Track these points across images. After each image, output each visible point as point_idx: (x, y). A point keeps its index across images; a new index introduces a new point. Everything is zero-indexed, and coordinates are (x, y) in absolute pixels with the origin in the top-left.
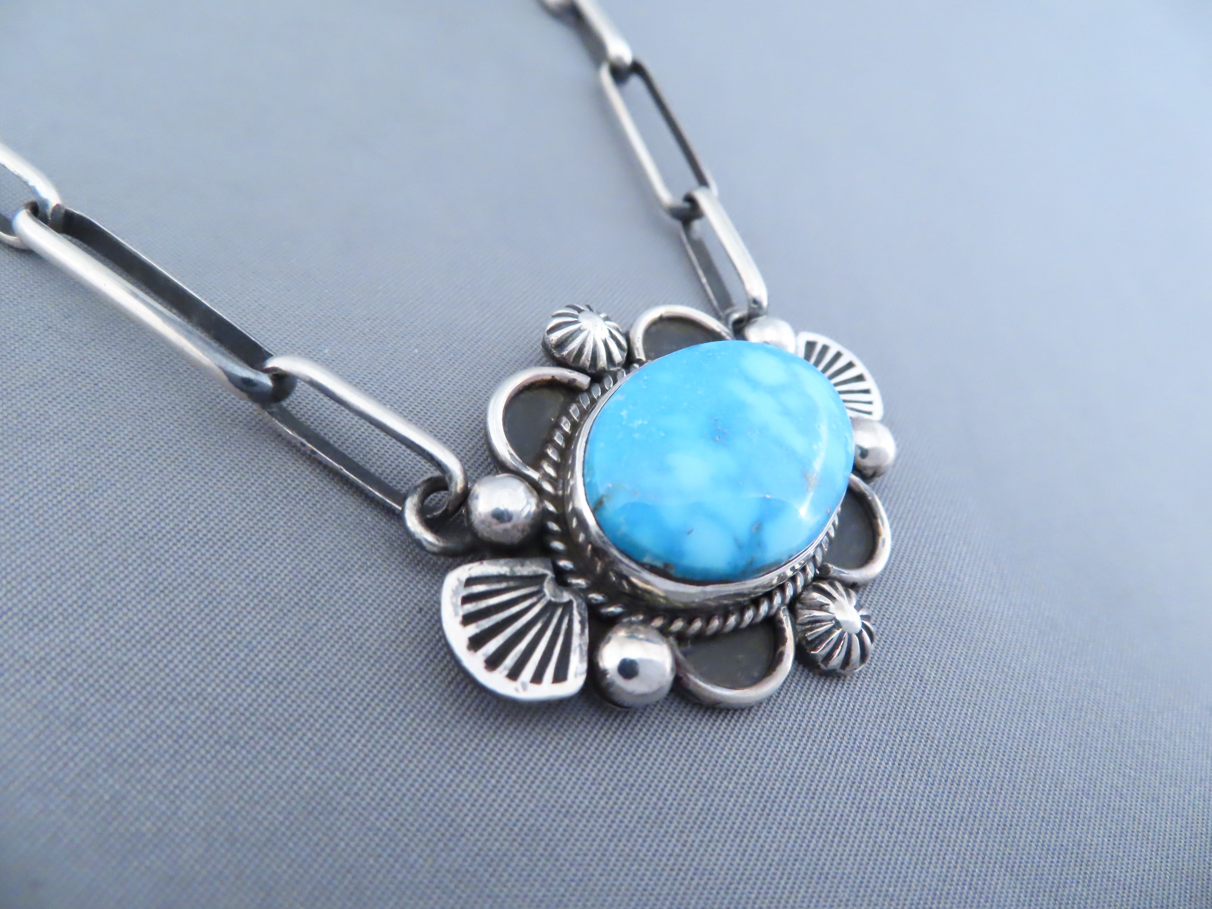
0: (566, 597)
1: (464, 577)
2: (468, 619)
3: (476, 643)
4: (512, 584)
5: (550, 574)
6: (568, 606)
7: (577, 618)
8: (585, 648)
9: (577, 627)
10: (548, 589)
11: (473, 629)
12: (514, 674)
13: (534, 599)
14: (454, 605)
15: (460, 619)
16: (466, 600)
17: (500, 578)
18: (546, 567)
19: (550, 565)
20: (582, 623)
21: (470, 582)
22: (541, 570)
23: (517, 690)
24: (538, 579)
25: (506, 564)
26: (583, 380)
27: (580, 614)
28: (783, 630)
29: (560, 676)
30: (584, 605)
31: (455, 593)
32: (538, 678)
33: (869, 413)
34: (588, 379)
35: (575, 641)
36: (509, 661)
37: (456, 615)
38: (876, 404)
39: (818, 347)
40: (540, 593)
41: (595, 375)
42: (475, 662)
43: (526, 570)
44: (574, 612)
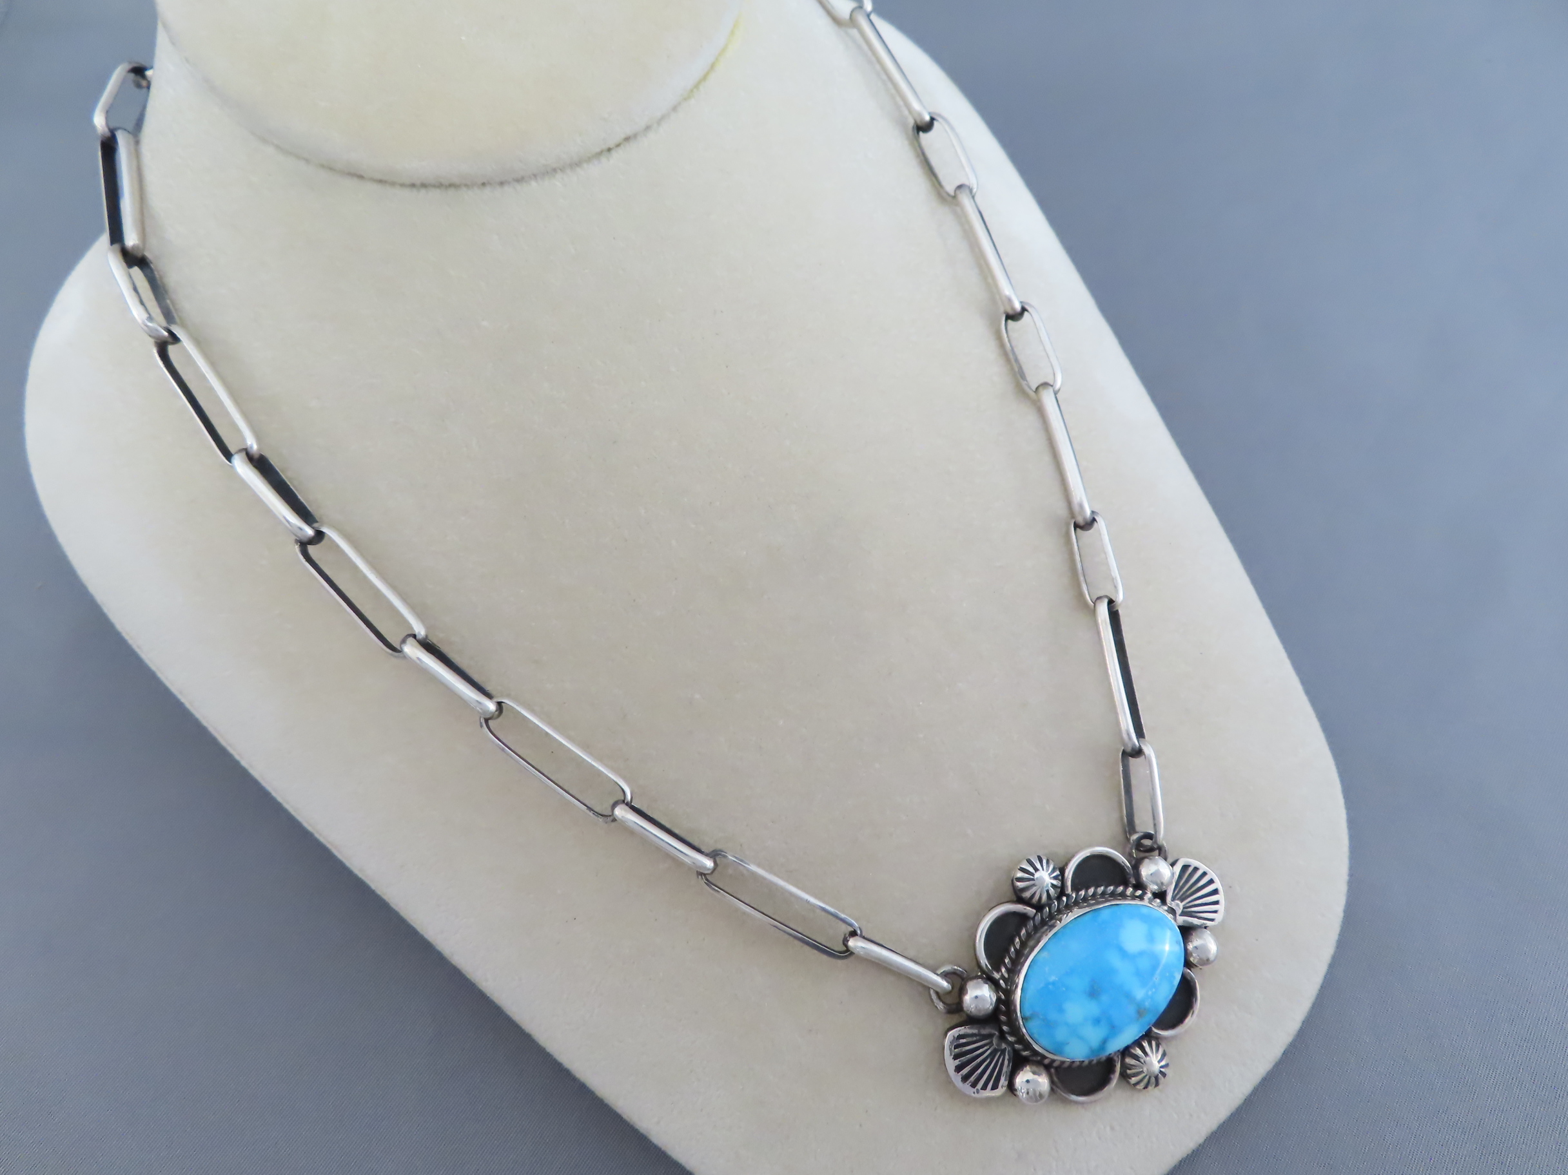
0: (1004, 1046)
1: (956, 1035)
2: (955, 1058)
3: (958, 1069)
4: (978, 1038)
5: (997, 1033)
6: (1003, 1051)
7: (1007, 1057)
8: (1008, 1074)
9: (1006, 1062)
10: (995, 1041)
11: (957, 1062)
12: (974, 1085)
13: (988, 1047)
14: (950, 1050)
15: (952, 1057)
16: (956, 1047)
17: (973, 1035)
18: (996, 1031)
19: (998, 1029)
20: (1009, 1060)
21: (960, 1037)
22: (993, 1032)
23: (974, 1093)
24: (990, 1036)
25: (979, 1027)
26: (1030, 911)
27: (1009, 1055)
28: (1115, 1066)
29: (995, 1087)
30: (1011, 1051)
31: (951, 1043)
32: (984, 1088)
33: (1212, 920)
34: (1034, 911)
35: (1005, 1069)
36: (972, 1078)
37: (951, 1054)
38: (1219, 912)
39: (1190, 869)
40: (991, 1044)
41: (1039, 907)
42: (957, 1078)
43: (986, 1031)
44: (1007, 1054)
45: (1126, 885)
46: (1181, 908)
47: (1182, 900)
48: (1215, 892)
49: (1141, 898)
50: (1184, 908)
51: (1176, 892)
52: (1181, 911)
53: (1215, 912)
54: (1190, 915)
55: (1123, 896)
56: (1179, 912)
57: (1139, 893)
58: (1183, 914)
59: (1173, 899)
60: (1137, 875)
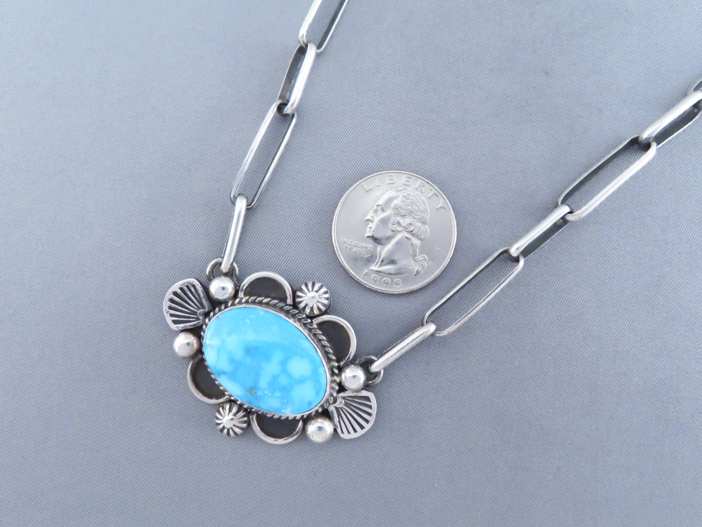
0: (201, 318)
1: (194, 284)
2: (181, 289)
3: (175, 294)
4: (199, 299)
5: (207, 310)
6: (198, 319)
7: (195, 322)
8: (186, 328)
9: (192, 323)
10: (201, 311)
11: (179, 291)
12: (170, 308)
13: (196, 307)
14: (184, 284)
15: (181, 286)
16: (187, 287)
17: (199, 295)
18: (208, 309)
19: (209, 310)
20: (194, 325)
21: (194, 286)
22: (206, 307)
23: (166, 310)
24: (203, 307)
25: (204, 295)
26: (289, 301)
27: (197, 323)
28: (221, 398)
29: (175, 322)
30: (200, 324)
31: (189, 283)
32: (172, 315)
33: (342, 432)
34: (292, 303)
35: (188, 324)
36: (173, 305)
37: (182, 285)
38: (350, 435)
39: (368, 403)
40: (199, 308)
41: (295, 305)
42: (169, 295)
43: (205, 302)
44: (197, 322)
45: (338, 361)
46: (340, 406)
47: (346, 404)
48: (362, 427)
49: (333, 374)
50: (341, 408)
51: (349, 399)
52: (338, 406)
53: (349, 432)
54: (339, 415)
55: (329, 360)
56: (337, 405)
57: (336, 371)
58: (337, 409)
59: (344, 398)
60: (347, 365)
